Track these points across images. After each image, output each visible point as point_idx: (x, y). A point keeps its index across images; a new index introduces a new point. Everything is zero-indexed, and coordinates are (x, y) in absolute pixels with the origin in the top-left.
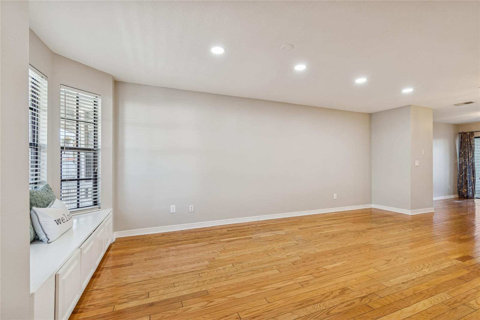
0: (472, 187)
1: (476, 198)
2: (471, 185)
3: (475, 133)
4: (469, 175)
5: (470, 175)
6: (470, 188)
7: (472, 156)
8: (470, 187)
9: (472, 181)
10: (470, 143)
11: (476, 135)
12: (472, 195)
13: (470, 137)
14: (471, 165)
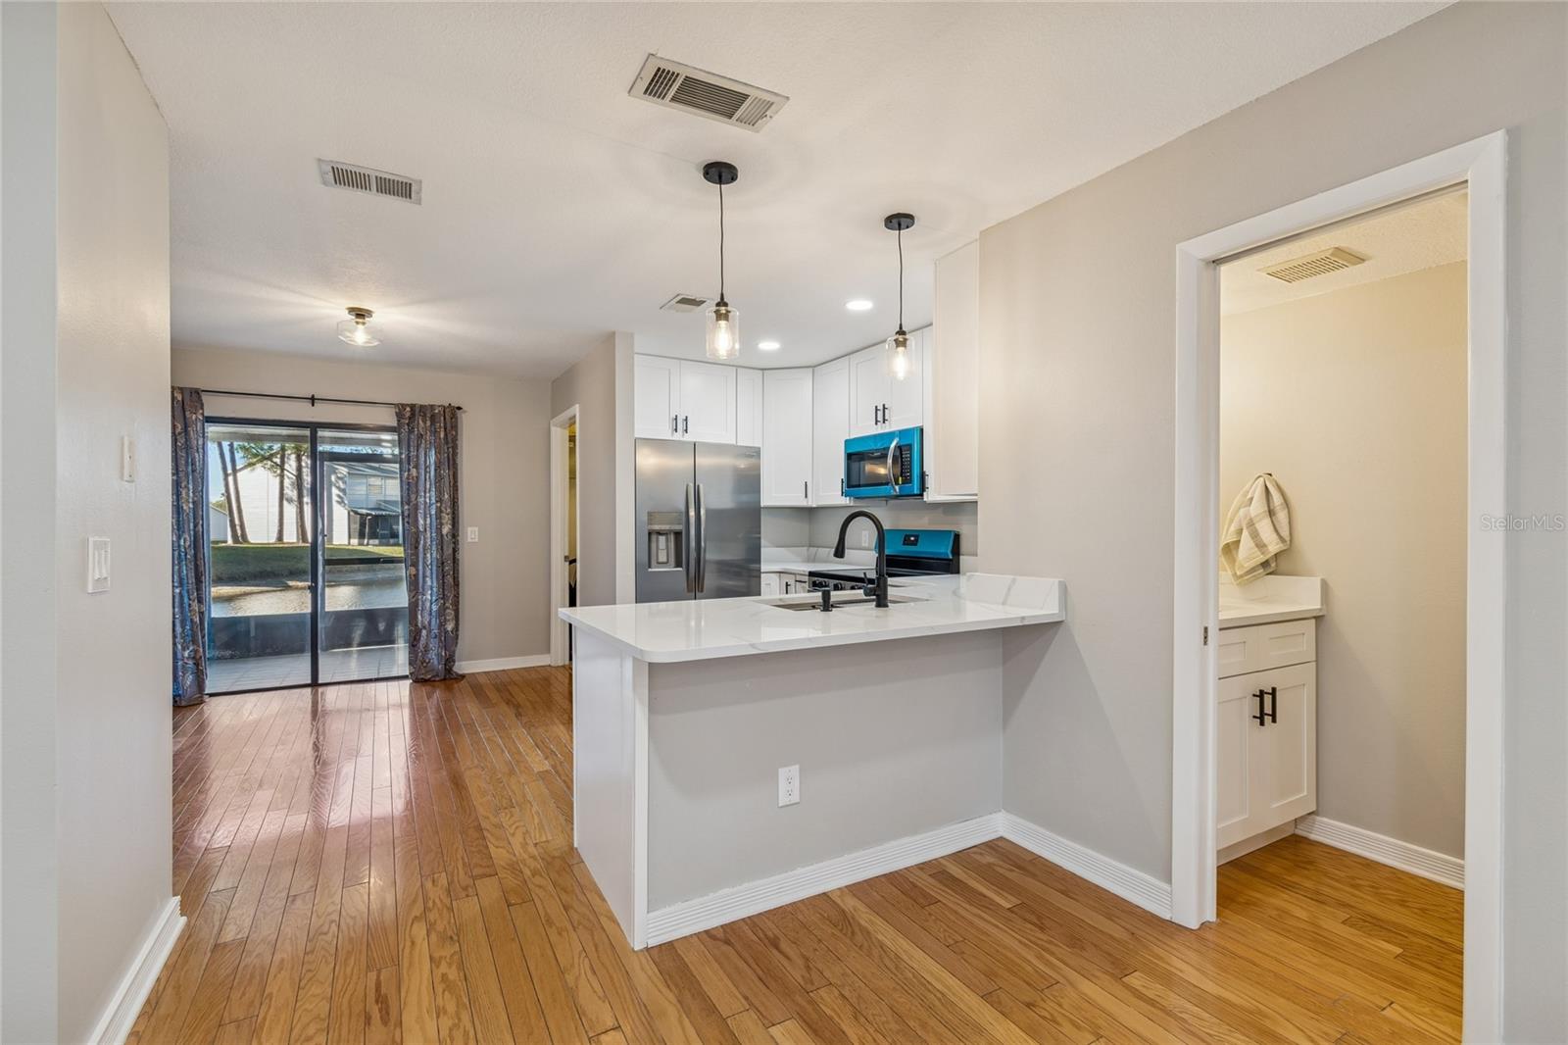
0: (196, 651)
1: (211, 695)
2: (189, 639)
3: (205, 398)
4: (180, 593)
5: (186, 595)
6: (186, 654)
7: (191, 506)
8: (184, 649)
9: (197, 620)
10: (187, 439)
11: (213, 406)
12: (195, 689)
13: (187, 413)
14: (190, 546)
